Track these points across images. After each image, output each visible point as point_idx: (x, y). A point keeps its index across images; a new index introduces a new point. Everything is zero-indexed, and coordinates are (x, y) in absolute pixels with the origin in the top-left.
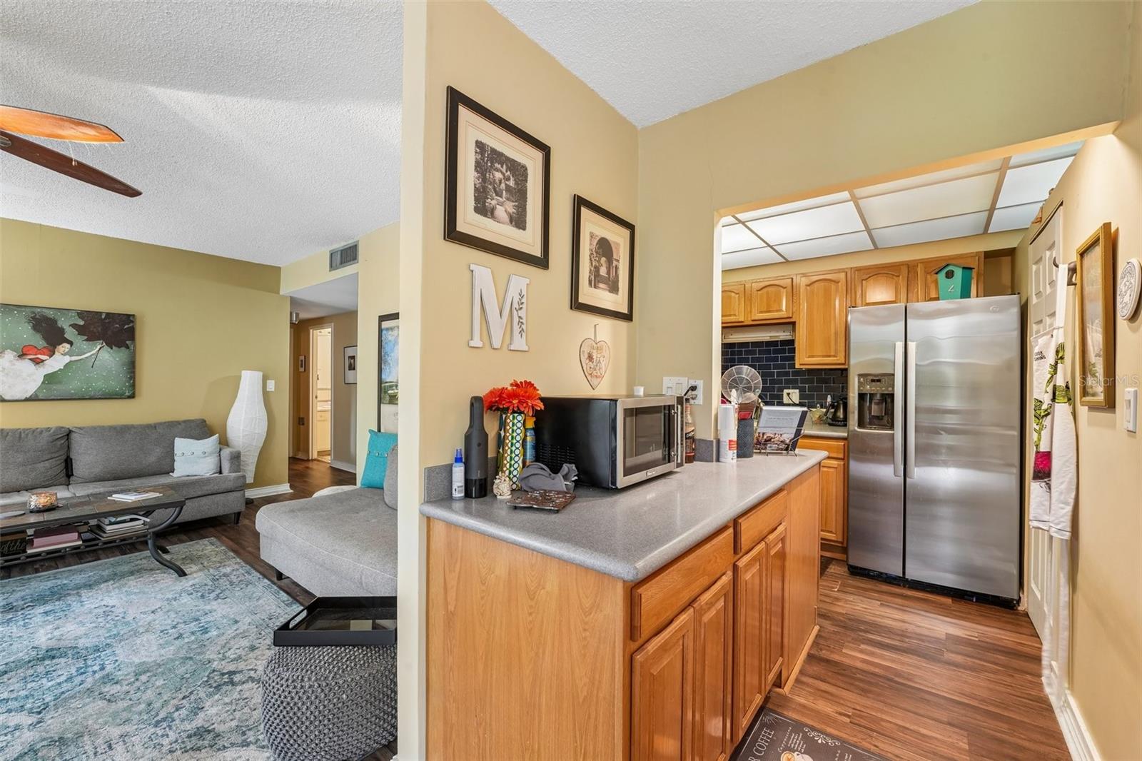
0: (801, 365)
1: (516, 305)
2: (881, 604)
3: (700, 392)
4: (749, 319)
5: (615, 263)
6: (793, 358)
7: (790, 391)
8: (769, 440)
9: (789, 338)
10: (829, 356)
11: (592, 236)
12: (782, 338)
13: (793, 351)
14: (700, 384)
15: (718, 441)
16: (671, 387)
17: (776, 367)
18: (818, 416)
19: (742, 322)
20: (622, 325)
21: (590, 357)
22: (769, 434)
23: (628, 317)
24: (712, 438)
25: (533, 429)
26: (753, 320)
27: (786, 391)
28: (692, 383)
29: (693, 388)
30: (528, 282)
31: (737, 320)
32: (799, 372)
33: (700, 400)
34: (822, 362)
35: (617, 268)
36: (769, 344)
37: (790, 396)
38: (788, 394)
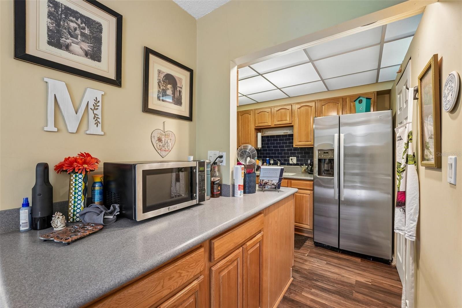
0: (296, 145)
1: (91, 106)
2: (327, 263)
3: (224, 159)
4: (273, 124)
5: (178, 89)
6: (292, 143)
7: (292, 158)
8: (266, 183)
9: (292, 133)
10: (308, 141)
11: (159, 72)
12: (289, 133)
13: (292, 139)
14: (224, 154)
15: (234, 186)
16: (210, 156)
17: (286, 147)
18: (304, 169)
19: (270, 126)
20: (186, 123)
21: (160, 140)
22: (266, 180)
23: (190, 119)
24: (230, 183)
25: (101, 182)
26: (275, 125)
27: (291, 158)
28: (221, 154)
29: (221, 157)
30: (103, 94)
31: (268, 125)
32: (296, 149)
33: (224, 163)
34: (305, 144)
35: (180, 92)
36: (283, 136)
37: (292, 160)
38: (292, 159)
